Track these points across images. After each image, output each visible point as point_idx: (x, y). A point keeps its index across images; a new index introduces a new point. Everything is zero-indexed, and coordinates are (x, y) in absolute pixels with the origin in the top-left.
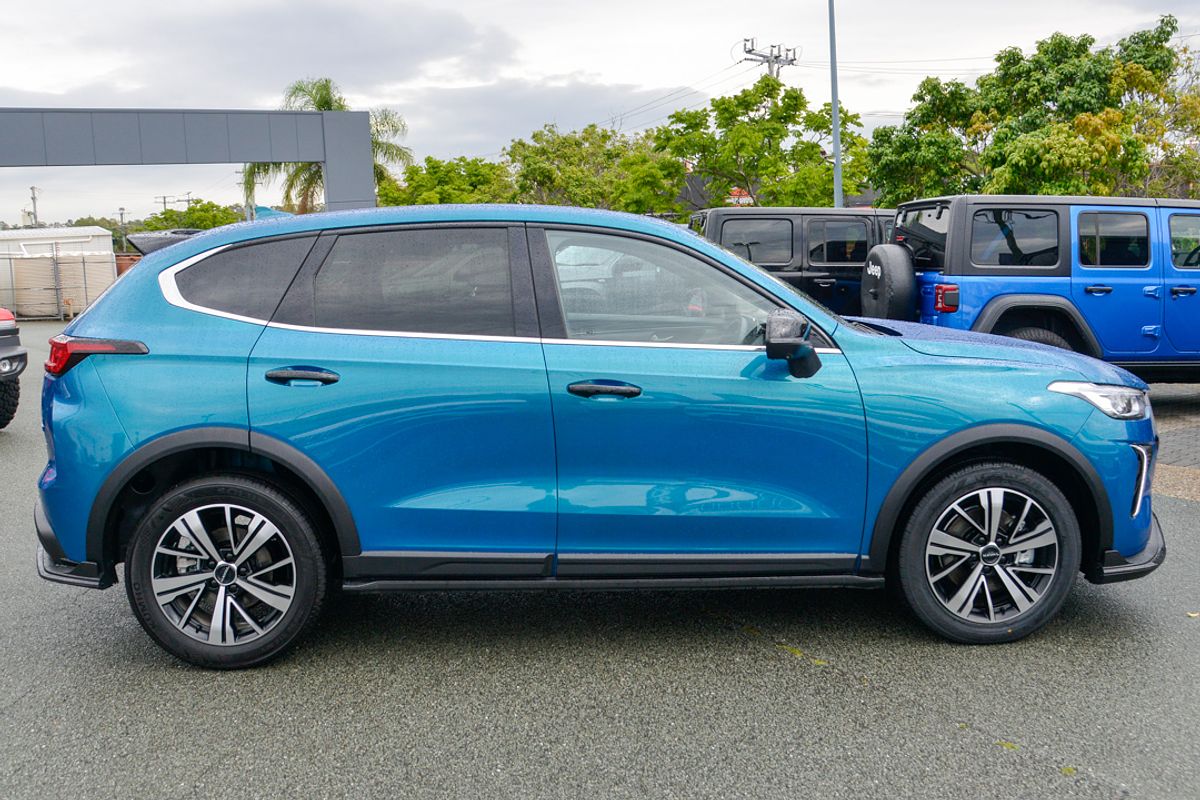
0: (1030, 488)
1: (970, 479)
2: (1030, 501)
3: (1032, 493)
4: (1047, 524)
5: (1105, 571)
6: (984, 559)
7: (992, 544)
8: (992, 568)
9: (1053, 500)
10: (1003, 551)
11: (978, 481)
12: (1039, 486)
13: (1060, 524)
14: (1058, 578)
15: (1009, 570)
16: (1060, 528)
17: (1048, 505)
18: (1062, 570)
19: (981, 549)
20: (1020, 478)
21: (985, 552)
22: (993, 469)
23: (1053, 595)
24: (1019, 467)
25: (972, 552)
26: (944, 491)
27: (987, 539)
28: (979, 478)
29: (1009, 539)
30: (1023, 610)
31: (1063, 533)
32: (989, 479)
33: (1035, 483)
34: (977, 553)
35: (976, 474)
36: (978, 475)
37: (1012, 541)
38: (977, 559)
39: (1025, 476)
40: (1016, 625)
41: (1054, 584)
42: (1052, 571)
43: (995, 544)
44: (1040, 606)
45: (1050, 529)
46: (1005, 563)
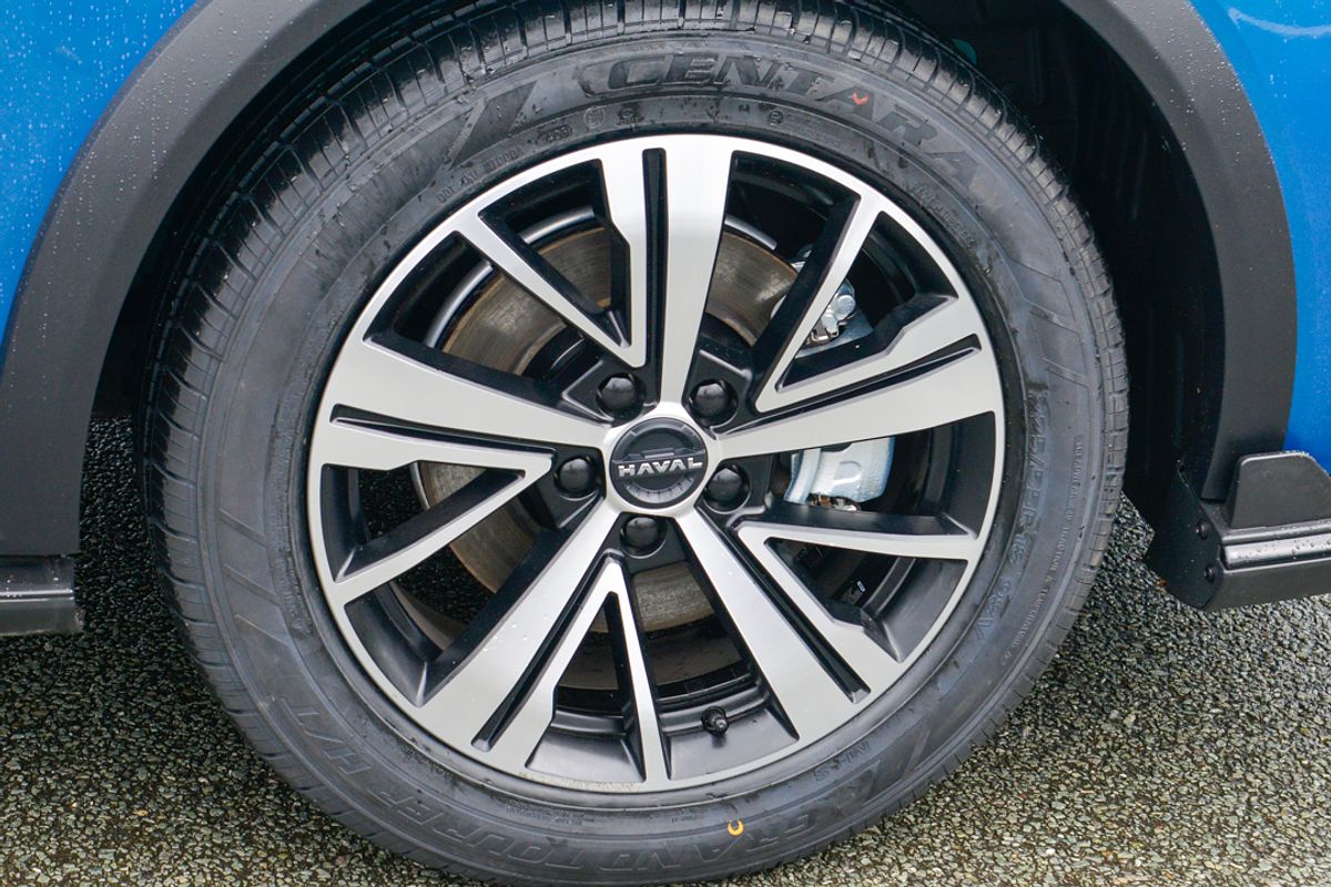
0: (870, 138)
1: (549, 87)
2: (871, 205)
3: (883, 164)
4: (957, 316)
5: (1233, 554)
6: (621, 485)
7: (670, 409)
8: (667, 527)
9: (991, 204)
10: (721, 448)
11: (593, 98)
12: (923, 132)
13: (1018, 320)
14: (995, 583)
15: (754, 536)
16: (1022, 341)
17: (962, 227)
18: (1020, 542)
19: (608, 438)
20: (819, 87)
21: (626, 450)
22: (678, 34)
23: (967, 657)
24: (823, 30)
25: (561, 453)
26: (406, 144)
27: (647, 384)
28: (600, 83)
29: (757, 386)
30: (809, 729)
31: (1032, 368)
32: (655, 87)
33: (898, 115)
34: (593, 456)
35: (583, 59)
36: (595, 67)
37: (768, 399)
38: (593, 484)
39: (847, 78)
40: (771, 802)
41: (974, 608)
42: (965, 547)
43: (681, 414)
44: (898, 714)
45: (972, 342)
46: (733, 503)
